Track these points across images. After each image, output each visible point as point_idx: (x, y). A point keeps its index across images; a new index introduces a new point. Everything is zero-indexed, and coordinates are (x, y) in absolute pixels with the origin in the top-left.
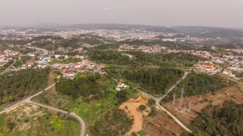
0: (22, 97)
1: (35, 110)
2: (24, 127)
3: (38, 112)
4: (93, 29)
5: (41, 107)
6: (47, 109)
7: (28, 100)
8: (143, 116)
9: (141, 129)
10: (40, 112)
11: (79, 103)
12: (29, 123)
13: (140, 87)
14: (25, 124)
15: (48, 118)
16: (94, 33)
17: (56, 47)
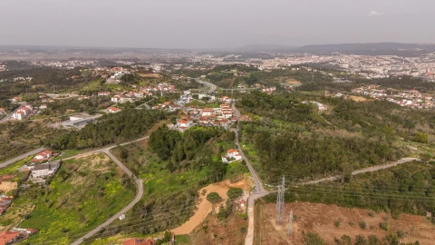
0: (104, 144)
1: (104, 163)
2: (77, 181)
3: (104, 166)
4: (335, 55)
5: (111, 162)
6: (116, 165)
7: (107, 150)
8: (211, 214)
9: (188, 233)
10: (107, 168)
11: (162, 169)
12: (85, 178)
13: (260, 165)
14: (80, 178)
15: (107, 178)
16: (334, 61)
17: (236, 83)
